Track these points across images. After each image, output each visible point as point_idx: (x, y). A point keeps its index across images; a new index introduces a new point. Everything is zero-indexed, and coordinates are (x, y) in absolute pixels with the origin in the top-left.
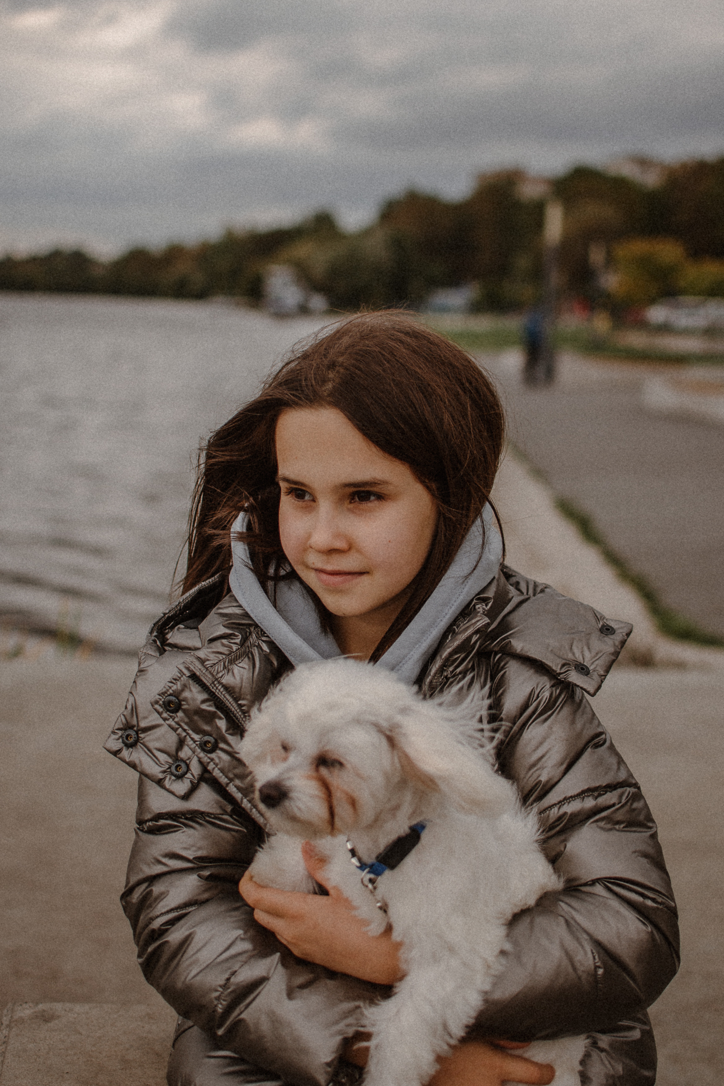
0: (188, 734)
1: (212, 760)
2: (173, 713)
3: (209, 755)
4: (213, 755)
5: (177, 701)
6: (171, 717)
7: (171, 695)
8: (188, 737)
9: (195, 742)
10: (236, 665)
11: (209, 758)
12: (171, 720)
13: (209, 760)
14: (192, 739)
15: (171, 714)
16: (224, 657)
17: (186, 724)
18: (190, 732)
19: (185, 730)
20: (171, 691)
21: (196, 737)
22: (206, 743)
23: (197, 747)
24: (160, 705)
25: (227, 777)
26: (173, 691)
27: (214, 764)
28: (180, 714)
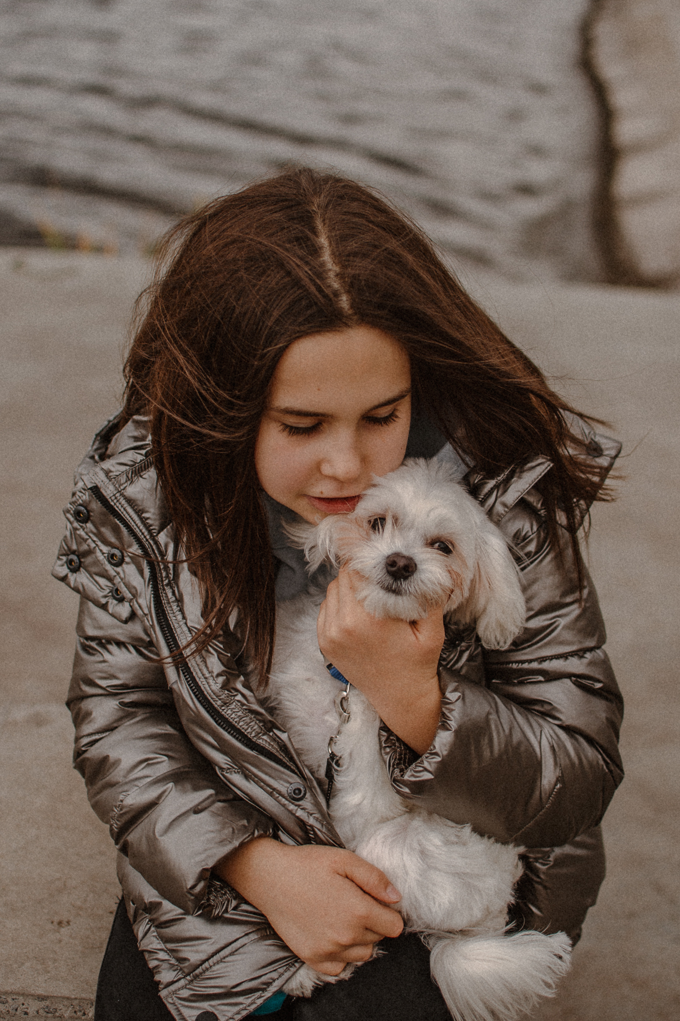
0: (97, 545)
1: (118, 573)
2: (83, 523)
3: (115, 568)
4: (119, 569)
5: (85, 511)
6: (81, 527)
7: (80, 505)
8: (97, 548)
9: (103, 553)
10: (141, 476)
11: (116, 572)
12: (81, 530)
13: (115, 574)
14: (101, 551)
15: (81, 524)
16: (128, 468)
17: (94, 534)
18: (99, 543)
19: (94, 541)
20: (81, 502)
21: (105, 549)
22: (113, 556)
23: (105, 560)
24: (71, 514)
25: (130, 592)
26: (82, 501)
27: (120, 577)
28: (89, 525)
